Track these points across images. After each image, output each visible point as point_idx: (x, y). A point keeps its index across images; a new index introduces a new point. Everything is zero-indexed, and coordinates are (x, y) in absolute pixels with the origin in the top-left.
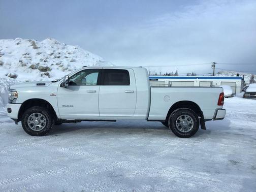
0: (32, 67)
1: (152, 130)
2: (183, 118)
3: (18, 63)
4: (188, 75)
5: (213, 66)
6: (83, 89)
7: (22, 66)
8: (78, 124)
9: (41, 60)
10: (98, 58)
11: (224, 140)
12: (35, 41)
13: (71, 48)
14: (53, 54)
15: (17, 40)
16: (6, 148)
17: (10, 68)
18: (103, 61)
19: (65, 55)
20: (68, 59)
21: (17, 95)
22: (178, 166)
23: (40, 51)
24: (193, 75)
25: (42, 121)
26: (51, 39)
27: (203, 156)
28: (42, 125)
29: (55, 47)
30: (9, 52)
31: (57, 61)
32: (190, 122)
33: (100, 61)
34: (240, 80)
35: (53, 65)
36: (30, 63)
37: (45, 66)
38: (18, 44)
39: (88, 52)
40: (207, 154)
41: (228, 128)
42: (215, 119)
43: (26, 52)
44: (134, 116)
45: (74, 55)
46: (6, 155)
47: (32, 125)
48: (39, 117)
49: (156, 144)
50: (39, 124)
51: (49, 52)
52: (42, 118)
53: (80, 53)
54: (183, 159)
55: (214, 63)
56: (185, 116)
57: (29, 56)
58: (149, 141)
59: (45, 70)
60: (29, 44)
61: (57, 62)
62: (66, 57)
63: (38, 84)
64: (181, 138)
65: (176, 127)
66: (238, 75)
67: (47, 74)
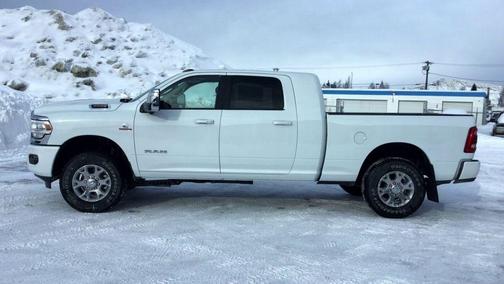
0: (59, 68)
1: (324, 201)
2: (393, 177)
3: (29, 60)
4: (372, 86)
5: (424, 68)
6: (186, 117)
7: (38, 65)
8: (174, 187)
9: (76, 53)
10: (192, 51)
11: (475, 223)
12: (63, 14)
13: (137, 29)
14: (100, 40)
15: (24, 11)
16: (35, 237)
17: (11, 70)
18: (204, 55)
19: (126, 44)
20: (131, 51)
21: (49, 128)
22: (398, 276)
23: (73, 33)
24: (382, 86)
25: (102, 182)
26: (95, 11)
27: (443, 257)
28: (103, 189)
29: (104, 26)
30: (10, 35)
31: (109, 55)
32: (406, 187)
33: (197, 57)
34: (482, 99)
35: (100, 63)
36: (53, 58)
37: (85, 66)
38: (27, 19)
39: (172, 38)
40: (451, 253)
41: (478, 199)
42: (457, 180)
43: (44, 37)
44: (294, 172)
45: (144, 44)
46: (40, 252)
47: (81, 190)
48: (97, 173)
49: (341, 230)
50: (95, 188)
51: (92, 37)
52: (102, 176)
53: (154, 41)
54: (404, 263)
55: (428, 63)
56: (397, 173)
57: (49, 44)
58: (323, 223)
59: (85, 75)
60: (51, 19)
61: (109, 58)
62: (127, 48)
63: (93, 106)
64: (388, 220)
65: (377, 196)
66: (474, 88)
67: (89, 83)
